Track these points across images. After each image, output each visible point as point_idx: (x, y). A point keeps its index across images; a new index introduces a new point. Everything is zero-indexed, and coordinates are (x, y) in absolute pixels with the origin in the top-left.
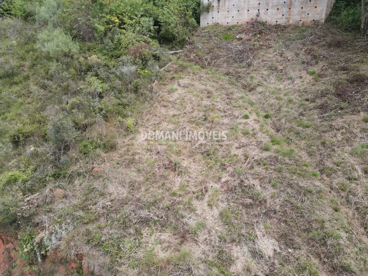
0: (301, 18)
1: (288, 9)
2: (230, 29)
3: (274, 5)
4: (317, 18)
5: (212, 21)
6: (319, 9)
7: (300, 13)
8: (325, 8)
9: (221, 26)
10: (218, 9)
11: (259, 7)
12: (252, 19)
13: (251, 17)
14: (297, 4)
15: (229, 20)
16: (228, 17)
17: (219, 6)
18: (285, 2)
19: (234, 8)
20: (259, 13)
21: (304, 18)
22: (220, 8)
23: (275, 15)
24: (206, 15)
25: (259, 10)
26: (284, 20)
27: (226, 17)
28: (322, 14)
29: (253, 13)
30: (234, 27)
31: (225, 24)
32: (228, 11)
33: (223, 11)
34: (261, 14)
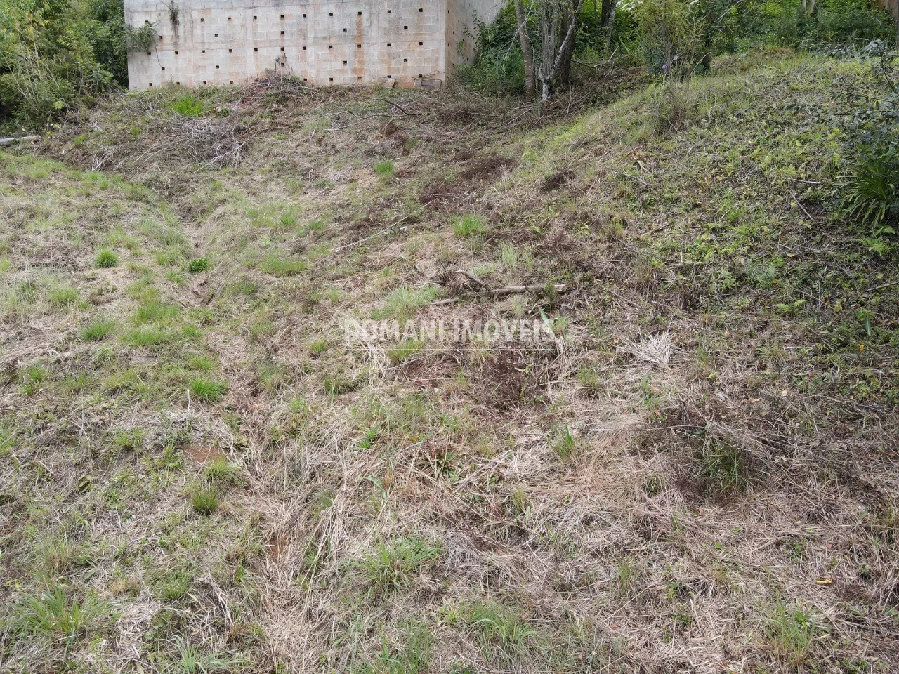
0: (389, 69)
1: (354, 47)
3: (319, 35)
4: (427, 70)
5: (163, 76)
6: (429, 47)
7: (386, 58)
8: (443, 46)
9: (187, 90)
10: (176, 44)
11: (283, 40)
12: (268, 72)
13: (264, 67)
14: (375, 35)
15: (209, 75)
16: (204, 67)
17: (177, 37)
18: (345, 30)
19: (217, 42)
20: (284, 57)
21: (398, 71)
22: (181, 41)
23: (326, 61)
24: (142, 61)
25: (282, 49)
26: (350, 75)
27: (198, 68)
28: (437, 60)
29: (270, 56)
31: (198, 86)
32: (203, 52)
33: (189, 50)
34: (288, 59)
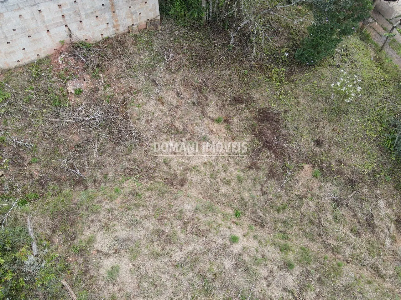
0: (132, 21)
1: (111, 14)
3: (88, 12)
4: (151, 16)
6: (150, 4)
7: (130, 15)
11: (65, 21)
12: (62, 42)
13: (59, 39)
14: (121, 3)
15: (19, 56)
16: (14, 52)
18: (103, 5)
19: (17, 34)
20: (70, 30)
21: (137, 20)
23: (97, 26)
26: (112, 30)
27: (8, 54)
28: (155, 9)
29: (60, 34)
31: (14, 65)
32: (8, 43)
34: (73, 31)
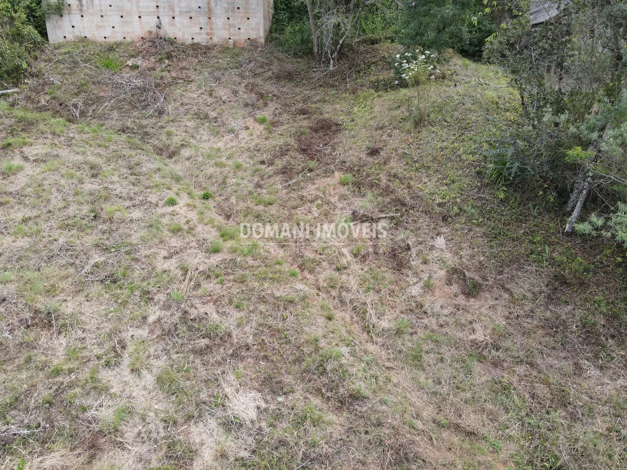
0: (230, 34)
1: (206, 19)
2: (111, 49)
3: (183, 10)
4: (253, 35)
5: (73, 32)
6: (253, 21)
7: (227, 27)
8: (262, 21)
9: (94, 42)
10: (81, 10)
11: (158, 12)
12: (150, 33)
13: (147, 29)
14: (219, 11)
15: (108, 32)
16: (104, 26)
17: (82, 5)
18: (199, 7)
19: (112, 10)
20: (160, 23)
21: (235, 35)
22: (85, 8)
23: (188, 27)
24: (57, 21)
25: (158, 18)
26: (205, 36)
27: (99, 27)
28: (259, 29)
29: (150, 23)
30: (119, 44)
31: (101, 39)
32: (102, 16)
33: (92, 15)
34: (163, 25)
